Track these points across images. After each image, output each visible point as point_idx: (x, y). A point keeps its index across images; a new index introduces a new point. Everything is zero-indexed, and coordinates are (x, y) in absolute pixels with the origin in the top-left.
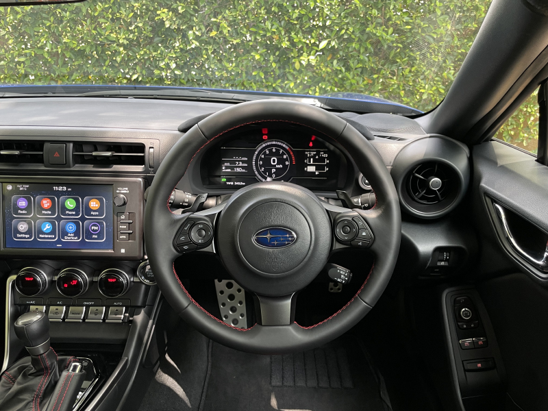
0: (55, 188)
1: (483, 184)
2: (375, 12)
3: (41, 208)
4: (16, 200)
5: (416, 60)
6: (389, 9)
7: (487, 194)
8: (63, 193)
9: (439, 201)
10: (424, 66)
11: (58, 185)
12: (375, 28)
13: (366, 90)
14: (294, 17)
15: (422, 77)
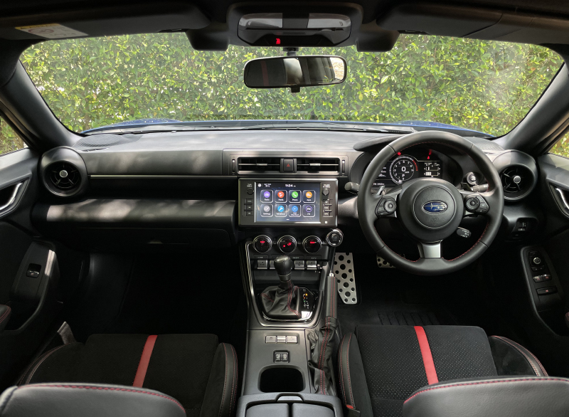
0: (287, 185)
1: (548, 178)
2: (429, 52)
3: (277, 197)
4: (263, 193)
5: (463, 91)
6: (441, 49)
7: (551, 184)
8: (291, 188)
9: (519, 191)
10: (470, 96)
11: (288, 183)
12: (429, 66)
13: (419, 116)
14: (360, 58)
15: (468, 105)
